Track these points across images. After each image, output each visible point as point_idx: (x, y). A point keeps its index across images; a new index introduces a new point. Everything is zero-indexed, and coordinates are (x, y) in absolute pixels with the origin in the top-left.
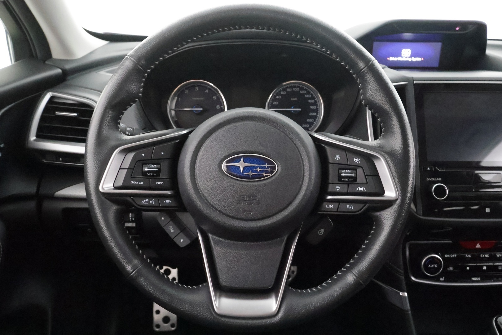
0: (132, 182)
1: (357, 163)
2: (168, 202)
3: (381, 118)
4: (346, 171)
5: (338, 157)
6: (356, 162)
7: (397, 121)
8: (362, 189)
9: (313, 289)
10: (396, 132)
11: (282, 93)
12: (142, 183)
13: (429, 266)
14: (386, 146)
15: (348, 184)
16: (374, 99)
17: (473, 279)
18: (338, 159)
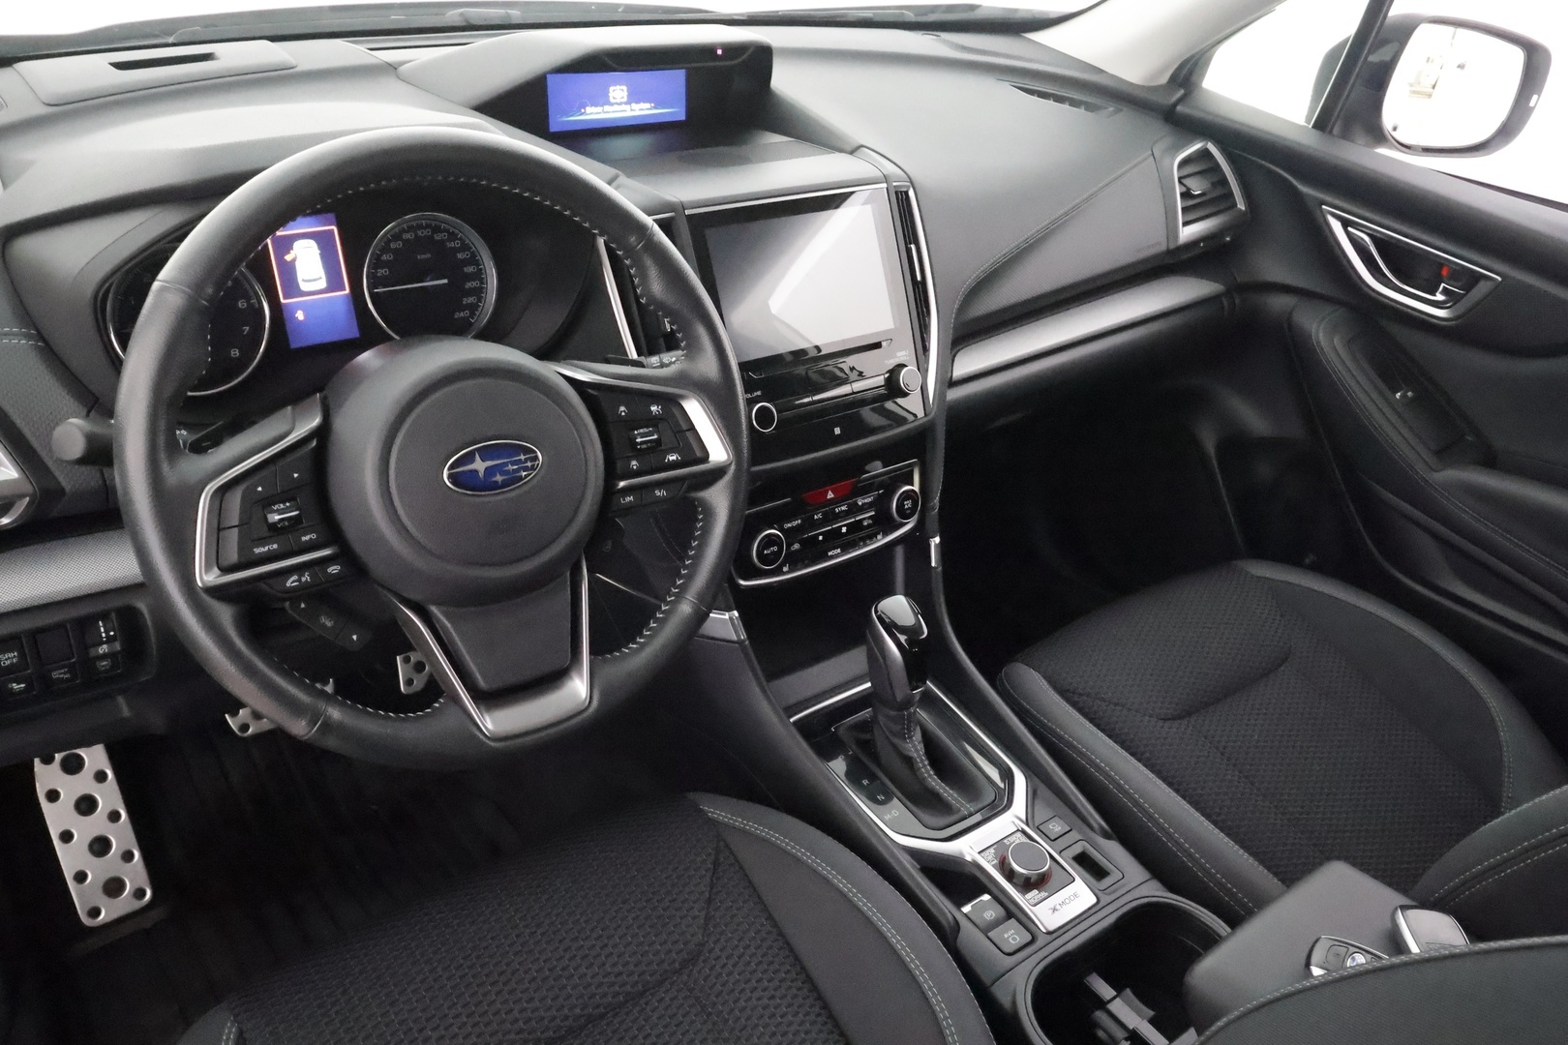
0: (257, 551)
2: (334, 569)
9: (631, 646)
11: (393, 245)
12: (275, 546)
13: (765, 552)
17: (830, 554)
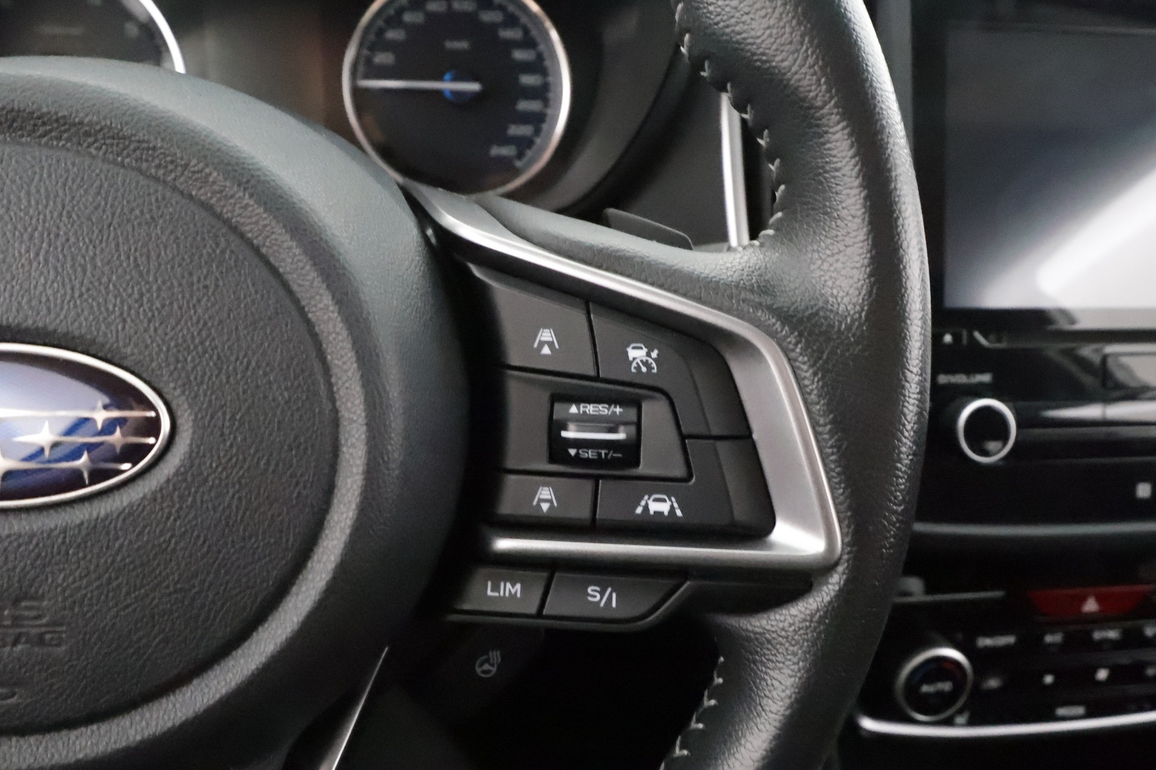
1: (644, 369)
3: (770, 136)
4: (590, 409)
5: (546, 335)
6: (638, 368)
7: (851, 153)
8: (664, 508)
10: (844, 213)
14: (792, 286)
15: (596, 479)
16: (737, 28)
18: (546, 350)
